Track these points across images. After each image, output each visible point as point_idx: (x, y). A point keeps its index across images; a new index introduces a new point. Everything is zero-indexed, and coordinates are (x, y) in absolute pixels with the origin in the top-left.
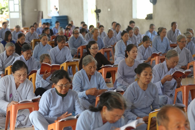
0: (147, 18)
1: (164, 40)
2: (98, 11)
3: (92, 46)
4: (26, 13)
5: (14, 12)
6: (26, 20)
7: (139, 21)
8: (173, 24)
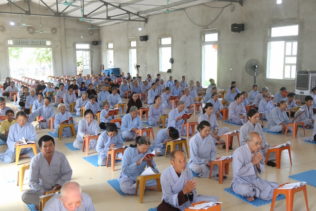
0: (168, 72)
1: (178, 89)
2: (138, 67)
3: (134, 95)
4: (94, 66)
5: (87, 65)
6: (94, 70)
7: (163, 73)
8: (183, 77)
